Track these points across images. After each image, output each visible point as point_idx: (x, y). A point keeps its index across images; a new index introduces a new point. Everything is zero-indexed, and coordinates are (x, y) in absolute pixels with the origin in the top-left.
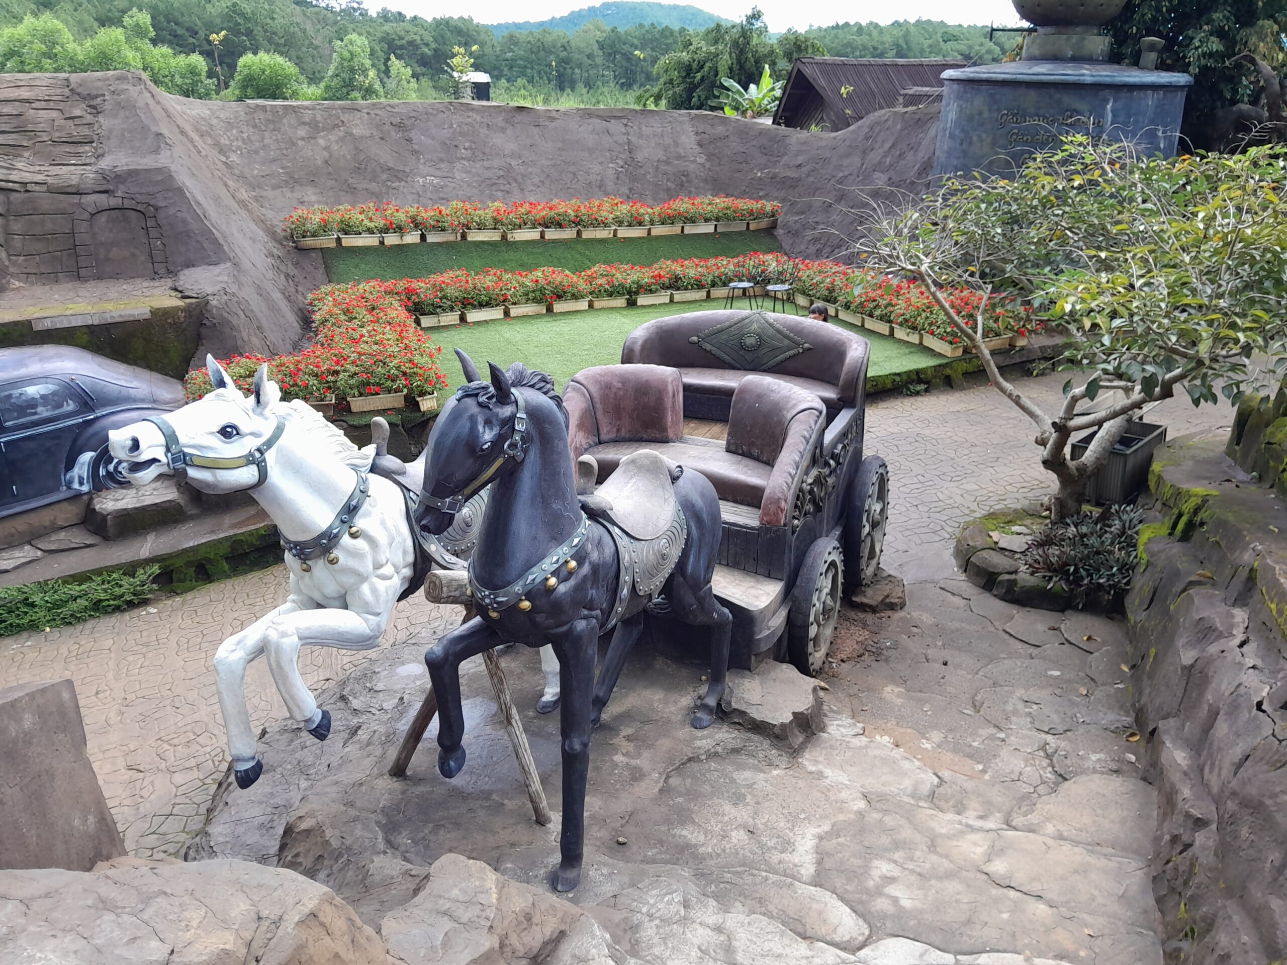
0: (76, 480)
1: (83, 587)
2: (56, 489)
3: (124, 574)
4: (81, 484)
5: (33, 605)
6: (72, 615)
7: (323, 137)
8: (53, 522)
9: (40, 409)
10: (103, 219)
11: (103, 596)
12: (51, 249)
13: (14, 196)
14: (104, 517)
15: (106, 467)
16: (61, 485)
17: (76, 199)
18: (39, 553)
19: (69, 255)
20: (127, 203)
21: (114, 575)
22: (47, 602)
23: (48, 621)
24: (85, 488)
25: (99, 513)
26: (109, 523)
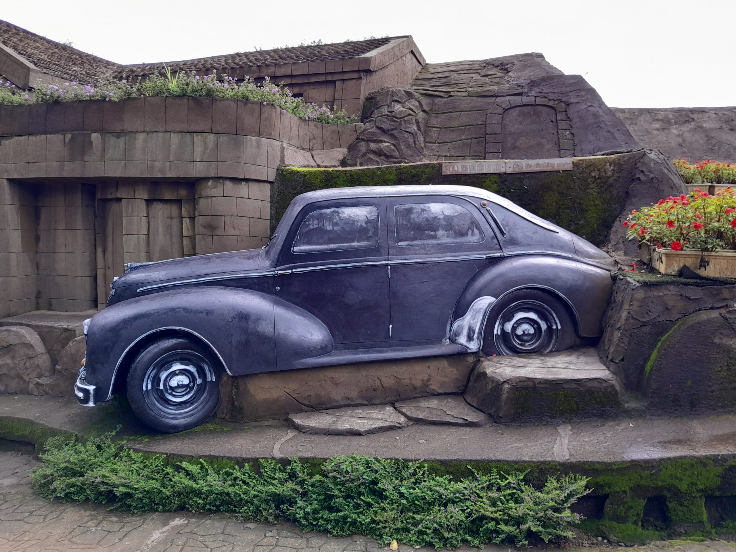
0: (465, 332)
1: (460, 486)
2: (437, 340)
3: (526, 481)
4: (470, 338)
5: (380, 495)
6: (435, 530)
7: (676, 129)
8: (426, 384)
9: (441, 233)
10: (515, 113)
11: (489, 511)
12: (463, 137)
13: (437, 100)
14: (498, 385)
15: (502, 324)
16: (443, 336)
17: (492, 100)
18: (402, 419)
19: (478, 143)
20: (539, 101)
21: (511, 479)
22: (402, 495)
23: (398, 531)
24: (473, 346)
25: (492, 380)
26: (505, 396)
